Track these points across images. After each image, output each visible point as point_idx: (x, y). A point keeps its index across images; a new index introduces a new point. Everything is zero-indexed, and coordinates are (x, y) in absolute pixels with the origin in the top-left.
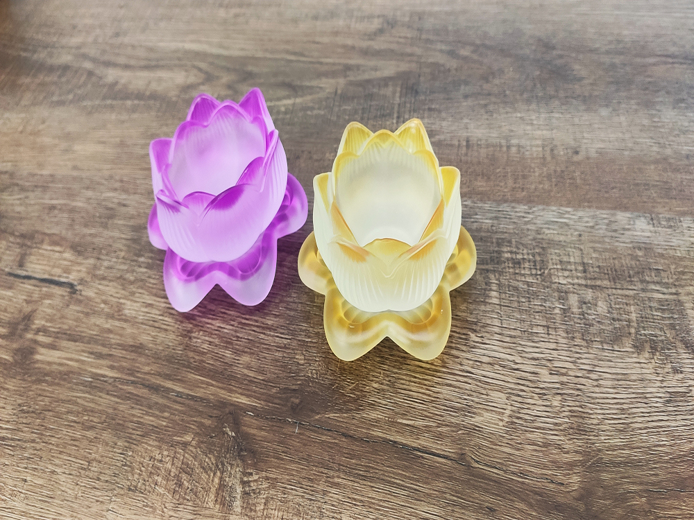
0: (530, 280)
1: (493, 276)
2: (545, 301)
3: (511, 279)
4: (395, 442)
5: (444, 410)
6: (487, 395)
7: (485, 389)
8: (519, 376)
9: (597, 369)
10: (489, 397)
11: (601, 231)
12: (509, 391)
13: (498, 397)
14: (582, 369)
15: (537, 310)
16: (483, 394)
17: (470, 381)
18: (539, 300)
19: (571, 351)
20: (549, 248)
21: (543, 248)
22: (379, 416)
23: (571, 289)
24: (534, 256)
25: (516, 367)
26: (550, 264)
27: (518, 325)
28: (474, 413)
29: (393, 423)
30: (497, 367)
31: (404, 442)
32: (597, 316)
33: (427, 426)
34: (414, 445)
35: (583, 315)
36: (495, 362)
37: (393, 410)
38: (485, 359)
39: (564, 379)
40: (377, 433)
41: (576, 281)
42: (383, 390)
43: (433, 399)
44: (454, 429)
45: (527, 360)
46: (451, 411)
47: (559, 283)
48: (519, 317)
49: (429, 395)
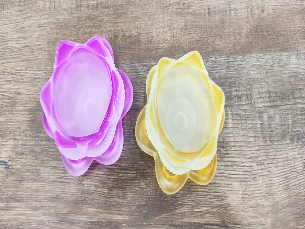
0: (246, 108)
1: (229, 109)
2: (253, 120)
3: (237, 109)
4: (194, 223)
5: (214, 198)
6: (231, 185)
7: (230, 181)
8: (244, 170)
9: (276, 157)
10: (232, 186)
11: (276, 68)
12: (241, 180)
13: (236, 184)
14: (270, 159)
15: (250, 127)
16: (229, 185)
17: (223, 178)
18: (250, 121)
19: (265, 149)
20: (253, 84)
21: (251, 85)
22: (186, 210)
23: (264, 110)
24: (246, 92)
25: (242, 165)
26: (254, 95)
27: (242, 139)
28: (227, 197)
29: (192, 212)
30: (235, 167)
31: (198, 222)
32: (275, 125)
33: (207, 210)
34: (203, 222)
35: (270, 126)
36: (234, 164)
37: (191, 205)
38: (229, 164)
39: (263, 166)
40: (186, 220)
41: (266, 104)
42: (185, 194)
43: (208, 193)
44: (219, 208)
45: (247, 159)
46: (217, 198)
47: (259, 107)
48: (242, 133)
49: (206, 192)
